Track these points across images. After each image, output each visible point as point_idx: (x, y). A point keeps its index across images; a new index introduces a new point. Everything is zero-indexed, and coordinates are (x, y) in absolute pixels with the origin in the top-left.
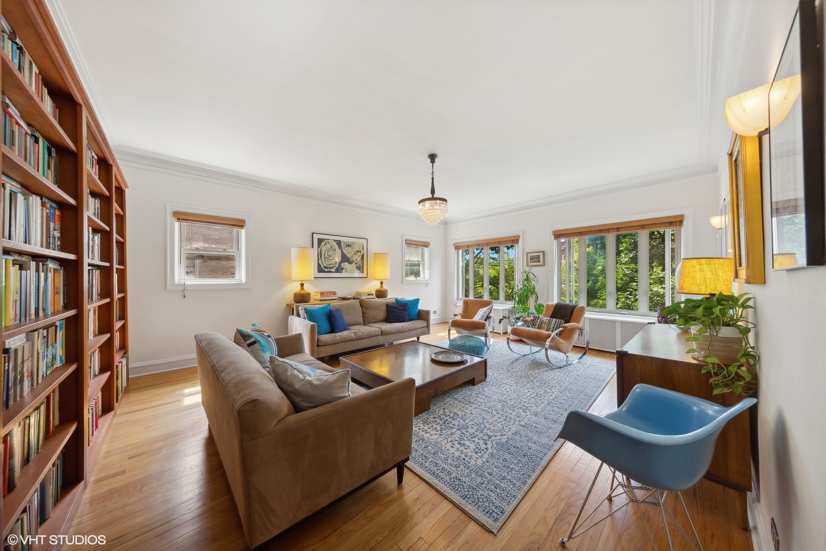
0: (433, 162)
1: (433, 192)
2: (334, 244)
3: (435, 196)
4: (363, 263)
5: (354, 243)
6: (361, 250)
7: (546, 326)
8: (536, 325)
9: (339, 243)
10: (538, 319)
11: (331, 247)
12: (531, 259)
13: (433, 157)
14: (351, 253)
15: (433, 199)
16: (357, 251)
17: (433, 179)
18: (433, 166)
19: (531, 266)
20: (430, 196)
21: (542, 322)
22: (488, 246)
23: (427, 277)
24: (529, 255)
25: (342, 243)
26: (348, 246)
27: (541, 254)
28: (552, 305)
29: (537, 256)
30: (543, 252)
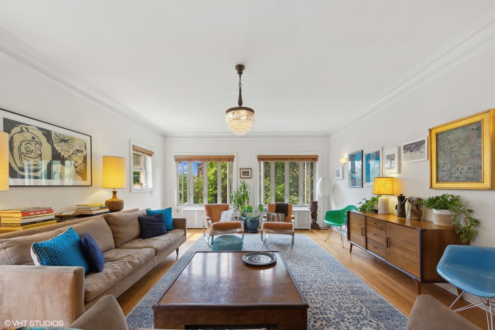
0: (240, 73)
1: (240, 102)
2: (39, 134)
3: (242, 106)
4: (85, 166)
5: (73, 139)
6: (83, 149)
7: (276, 218)
8: (270, 219)
9: (47, 134)
10: (270, 215)
11: (33, 138)
12: (243, 173)
13: (240, 68)
14: (69, 151)
15: (241, 108)
16: (77, 151)
17: (240, 90)
18: (240, 77)
19: (243, 178)
21: (273, 217)
22: (208, 161)
23: (150, 185)
24: (242, 170)
25: (53, 135)
26: (64, 140)
27: (250, 170)
28: (273, 205)
29: (247, 171)
30: (251, 169)
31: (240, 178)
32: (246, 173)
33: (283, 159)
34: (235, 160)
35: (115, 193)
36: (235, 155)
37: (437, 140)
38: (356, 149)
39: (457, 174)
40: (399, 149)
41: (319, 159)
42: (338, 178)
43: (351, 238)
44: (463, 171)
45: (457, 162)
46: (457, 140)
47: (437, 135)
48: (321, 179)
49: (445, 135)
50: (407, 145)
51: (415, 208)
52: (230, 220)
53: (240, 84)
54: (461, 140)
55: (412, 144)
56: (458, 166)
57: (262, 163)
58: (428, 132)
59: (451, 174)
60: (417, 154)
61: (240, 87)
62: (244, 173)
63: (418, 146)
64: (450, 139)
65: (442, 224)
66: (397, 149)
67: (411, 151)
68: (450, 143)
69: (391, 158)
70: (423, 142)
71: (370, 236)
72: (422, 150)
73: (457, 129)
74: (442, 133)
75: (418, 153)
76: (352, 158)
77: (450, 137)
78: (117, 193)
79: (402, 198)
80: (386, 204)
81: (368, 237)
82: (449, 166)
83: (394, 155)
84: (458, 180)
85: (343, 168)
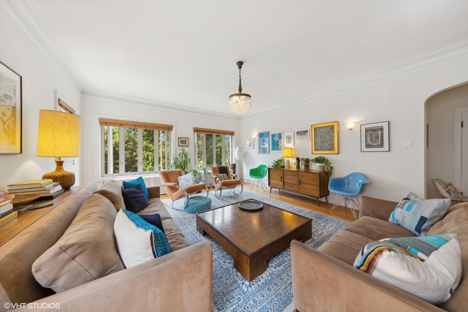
0: (240, 67)
1: (240, 90)
3: (242, 93)
4: (14, 122)
7: (224, 178)
13: (240, 64)
15: (240, 94)
16: (6, 96)
17: (240, 80)
18: (240, 70)
19: (182, 146)
20: (239, 93)
21: (221, 177)
24: (180, 139)
27: (187, 140)
28: (216, 167)
29: (184, 140)
30: (188, 138)
31: (179, 146)
32: (183, 142)
33: (213, 132)
34: (174, 129)
35: (60, 164)
36: (174, 125)
37: (315, 131)
38: (264, 130)
39: (324, 147)
40: (294, 133)
41: (235, 134)
42: (250, 148)
43: (271, 184)
44: (326, 146)
45: (324, 142)
46: (324, 132)
47: (315, 128)
48: (237, 148)
49: (319, 129)
50: (299, 132)
51: (306, 164)
52: (193, 183)
53: (240, 75)
54: (325, 132)
55: (301, 131)
56: (325, 143)
57: (196, 134)
58: (311, 126)
59: (321, 147)
60: (303, 136)
61: (240, 78)
62: (182, 141)
63: (305, 132)
64: (321, 131)
65: (321, 170)
66: (293, 133)
67: (301, 135)
68: (321, 133)
69: (289, 138)
70: (307, 131)
71: (286, 180)
72: (307, 135)
73: (324, 127)
74: (317, 128)
75: (305, 136)
76: (261, 135)
77: (321, 130)
78: (64, 164)
79: (298, 159)
80: (288, 162)
81: (285, 181)
82: (320, 143)
83: (291, 136)
84: (324, 150)
85: (253, 141)
